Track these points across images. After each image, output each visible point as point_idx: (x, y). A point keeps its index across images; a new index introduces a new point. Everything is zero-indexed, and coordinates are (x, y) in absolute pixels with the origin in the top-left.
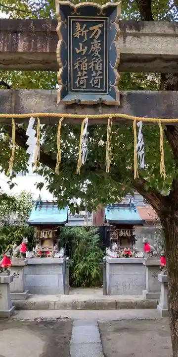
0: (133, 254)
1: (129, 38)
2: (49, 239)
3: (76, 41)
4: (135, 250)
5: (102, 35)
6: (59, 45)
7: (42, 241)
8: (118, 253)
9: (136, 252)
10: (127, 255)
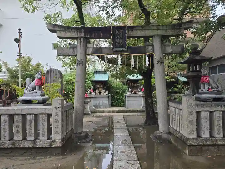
0: (137, 92)
1: (130, 31)
2: (101, 87)
3: (116, 35)
4: (138, 91)
5: (123, 33)
6: (112, 36)
7: (99, 88)
8: (131, 92)
9: (139, 92)
10: (135, 93)
